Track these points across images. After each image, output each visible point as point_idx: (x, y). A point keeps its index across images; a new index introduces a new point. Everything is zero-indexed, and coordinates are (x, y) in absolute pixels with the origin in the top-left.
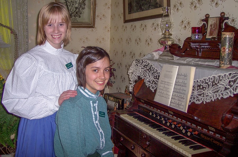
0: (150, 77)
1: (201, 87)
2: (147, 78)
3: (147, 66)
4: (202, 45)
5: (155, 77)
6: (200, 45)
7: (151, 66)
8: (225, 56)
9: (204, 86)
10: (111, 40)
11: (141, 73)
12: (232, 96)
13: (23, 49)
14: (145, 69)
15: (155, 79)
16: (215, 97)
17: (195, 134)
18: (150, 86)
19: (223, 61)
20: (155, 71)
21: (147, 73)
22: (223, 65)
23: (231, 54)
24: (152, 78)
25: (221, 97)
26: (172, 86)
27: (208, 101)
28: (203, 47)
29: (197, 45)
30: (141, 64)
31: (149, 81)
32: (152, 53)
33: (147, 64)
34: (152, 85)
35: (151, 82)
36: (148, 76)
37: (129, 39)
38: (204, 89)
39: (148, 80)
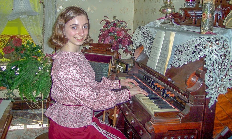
0: (147, 43)
1: (180, 52)
2: (145, 44)
3: (146, 32)
4: (197, 13)
5: (151, 43)
6: (196, 13)
7: (150, 32)
8: (204, 22)
9: (182, 51)
10: (134, 10)
11: (141, 39)
12: (199, 59)
13: (51, 18)
14: (144, 36)
15: (150, 45)
16: (187, 60)
17: (172, 97)
18: (147, 51)
19: (203, 27)
20: (151, 38)
21: (145, 39)
22: (203, 31)
23: (210, 20)
24: (149, 44)
25: (190, 60)
26: (160, 51)
27: (182, 65)
28: (198, 15)
29: (193, 13)
30: (141, 30)
31: (146, 47)
32: (156, 21)
33: (147, 31)
34: (148, 50)
35: (148, 48)
36: (146, 42)
37: (154, 10)
38: (182, 53)
39: (145, 45)
